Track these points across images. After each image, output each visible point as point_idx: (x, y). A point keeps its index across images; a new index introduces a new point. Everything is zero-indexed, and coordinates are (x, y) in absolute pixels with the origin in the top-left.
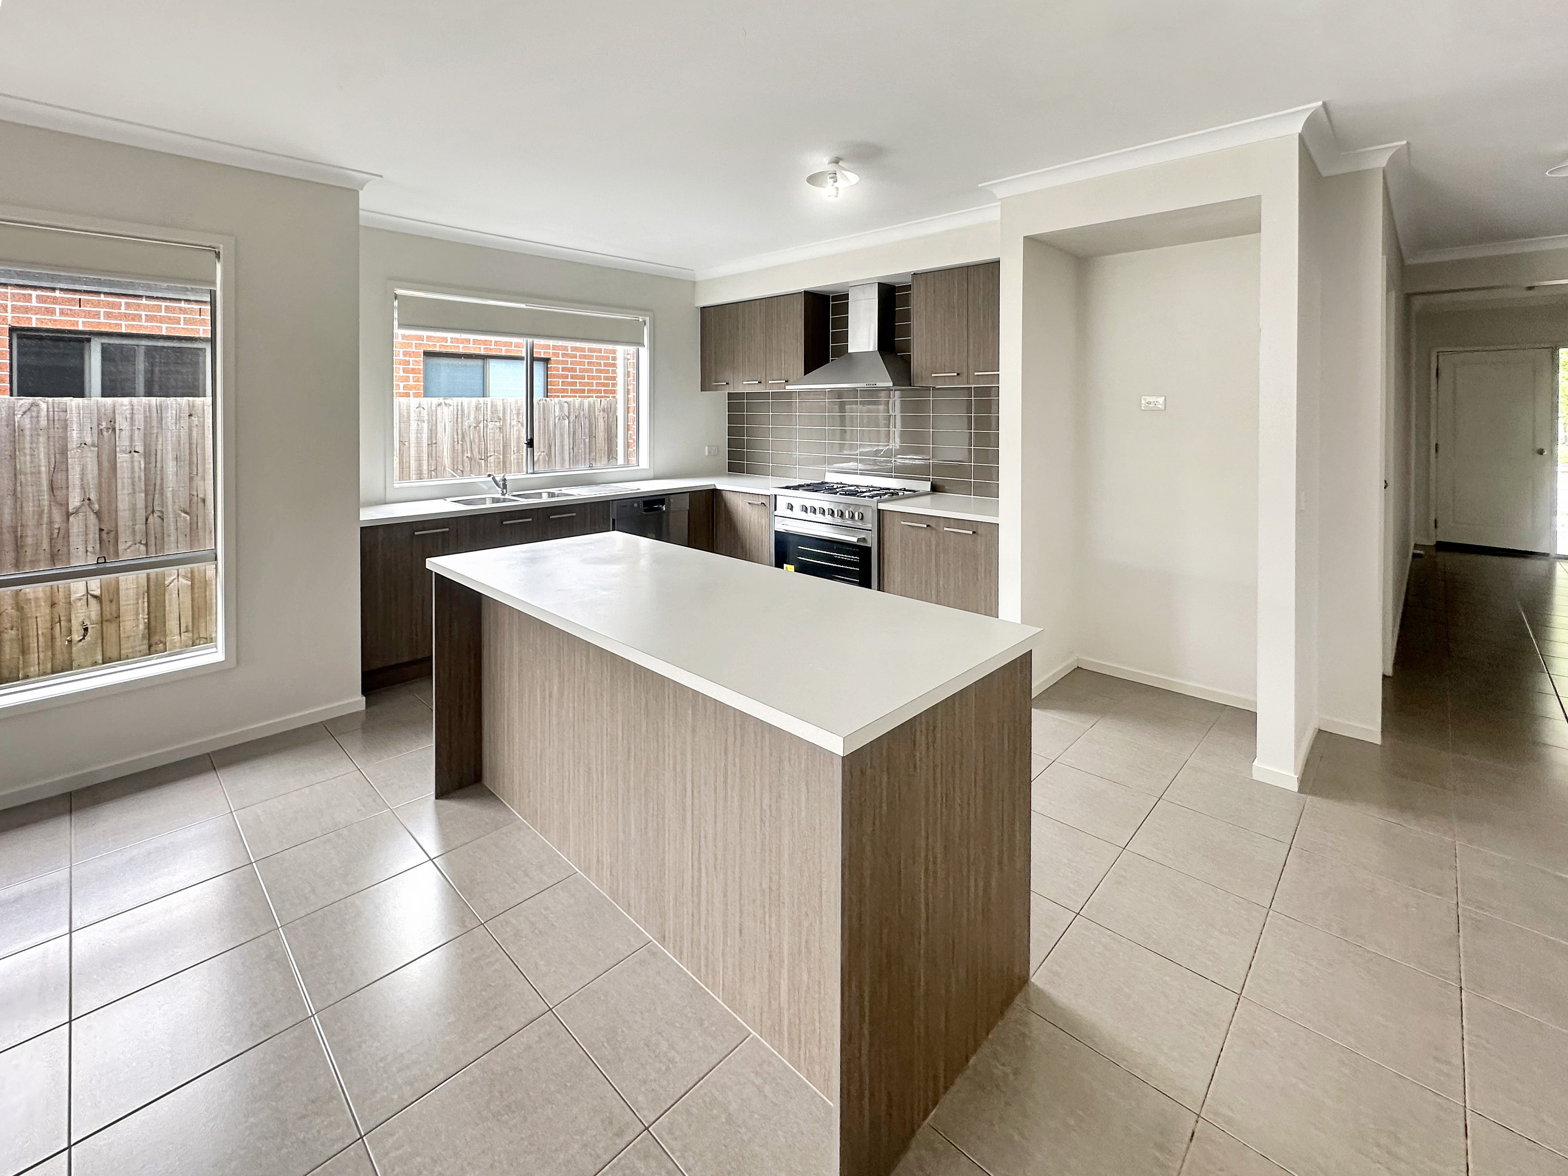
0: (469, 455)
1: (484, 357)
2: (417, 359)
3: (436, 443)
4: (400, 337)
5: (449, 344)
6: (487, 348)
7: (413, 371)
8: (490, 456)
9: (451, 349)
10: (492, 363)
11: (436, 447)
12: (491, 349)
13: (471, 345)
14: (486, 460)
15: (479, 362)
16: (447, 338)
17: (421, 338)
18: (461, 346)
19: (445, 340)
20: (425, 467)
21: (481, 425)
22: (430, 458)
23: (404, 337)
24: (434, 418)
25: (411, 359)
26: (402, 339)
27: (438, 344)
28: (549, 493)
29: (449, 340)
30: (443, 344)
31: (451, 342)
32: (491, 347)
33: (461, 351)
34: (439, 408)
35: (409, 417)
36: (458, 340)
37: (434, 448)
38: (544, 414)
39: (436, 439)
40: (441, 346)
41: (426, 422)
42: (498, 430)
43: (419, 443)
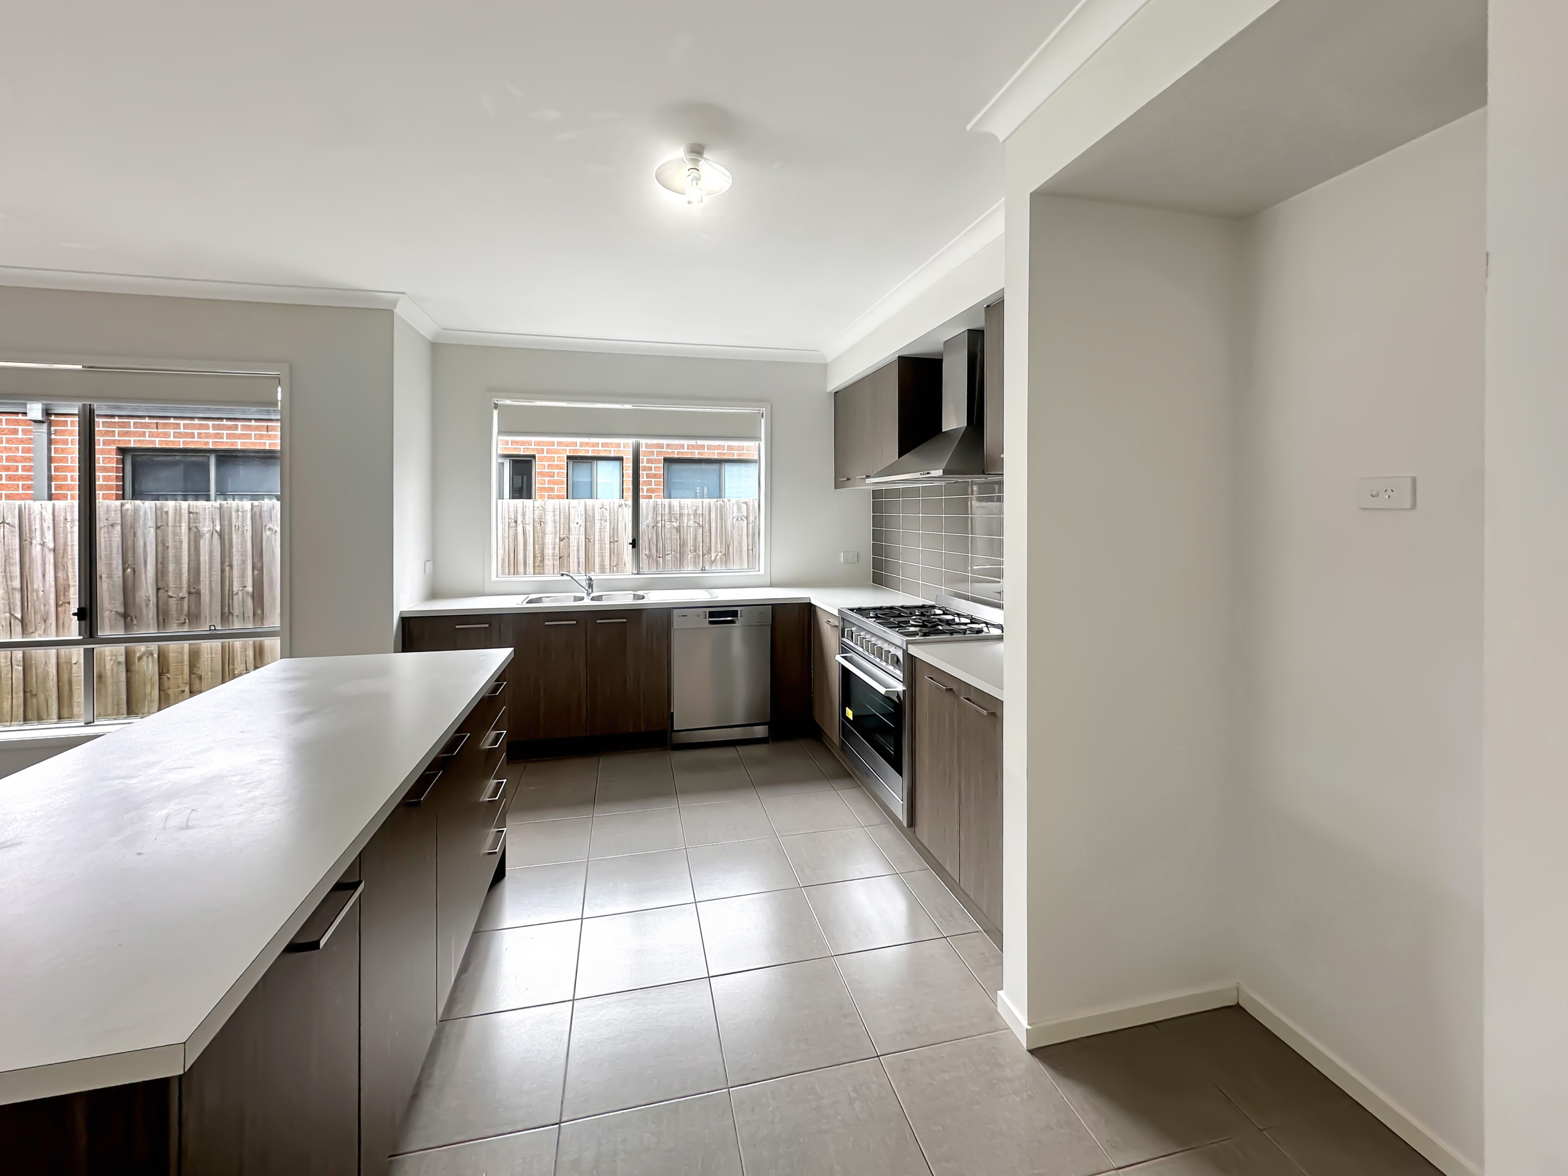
0: (647, 553)
1: (720, 462)
2: (658, 465)
3: (617, 541)
4: (644, 446)
5: (686, 450)
6: (720, 453)
7: (655, 476)
8: (668, 555)
9: (687, 455)
10: (728, 468)
11: (618, 544)
12: (724, 454)
13: (706, 450)
14: (664, 557)
15: (715, 467)
16: (684, 445)
17: (660, 446)
18: (697, 451)
19: (682, 446)
20: (607, 562)
21: (660, 525)
22: (612, 555)
23: (647, 446)
24: (616, 518)
25: (653, 466)
26: (646, 448)
27: (676, 451)
28: (634, 595)
29: (686, 447)
30: (681, 450)
31: (688, 449)
32: (724, 452)
33: (696, 456)
34: (620, 509)
35: (594, 516)
36: (693, 447)
37: (616, 546)
38: (721, 515)
39: (617, 537)
40: (678, 453)
41: (608, 522)
42: (675, 530)
43: (602, 540)
